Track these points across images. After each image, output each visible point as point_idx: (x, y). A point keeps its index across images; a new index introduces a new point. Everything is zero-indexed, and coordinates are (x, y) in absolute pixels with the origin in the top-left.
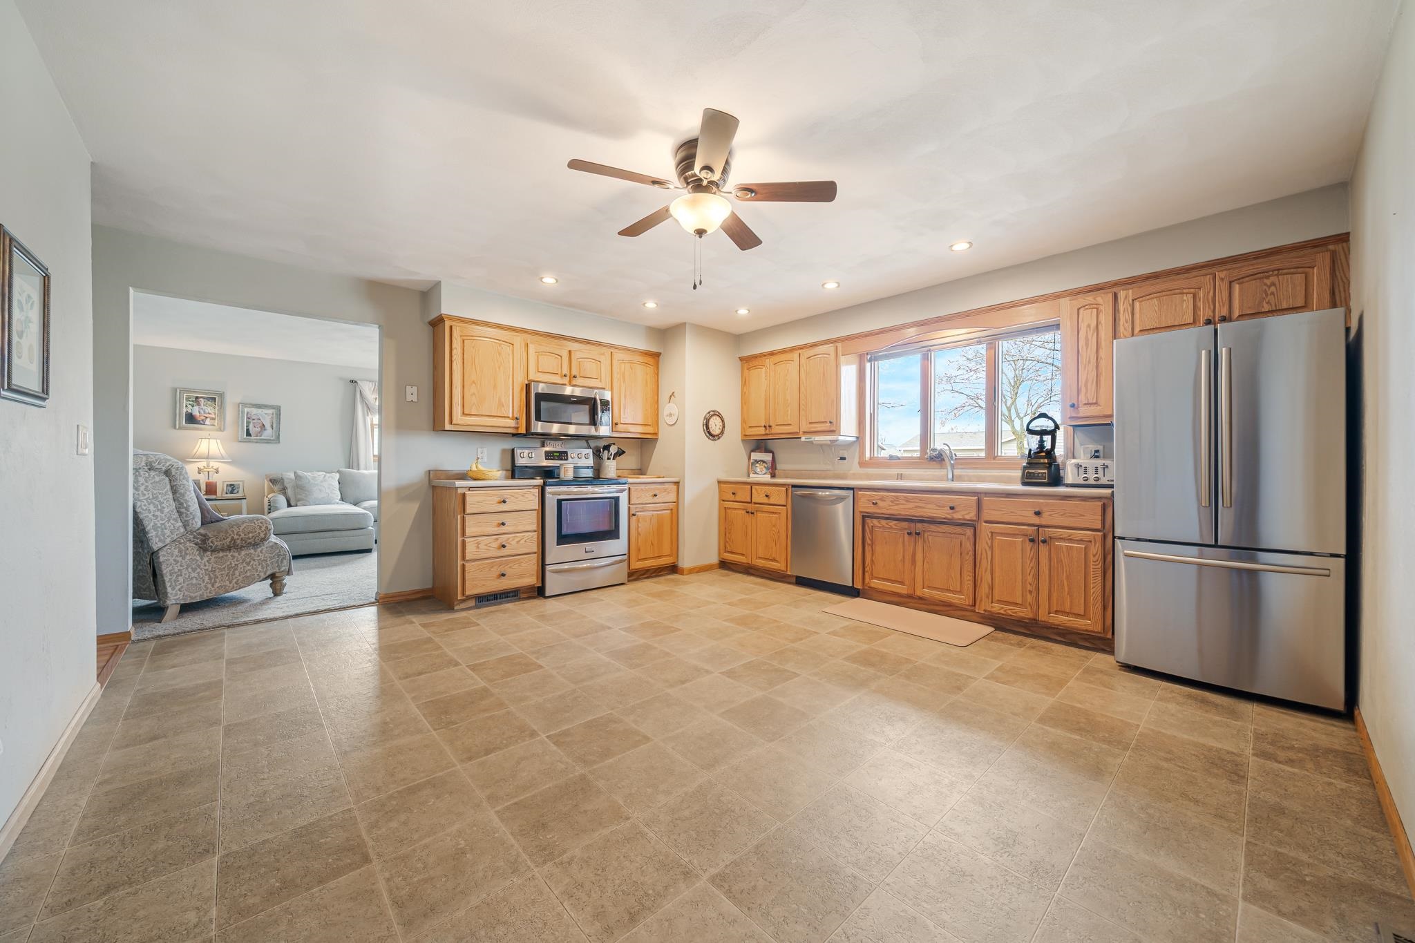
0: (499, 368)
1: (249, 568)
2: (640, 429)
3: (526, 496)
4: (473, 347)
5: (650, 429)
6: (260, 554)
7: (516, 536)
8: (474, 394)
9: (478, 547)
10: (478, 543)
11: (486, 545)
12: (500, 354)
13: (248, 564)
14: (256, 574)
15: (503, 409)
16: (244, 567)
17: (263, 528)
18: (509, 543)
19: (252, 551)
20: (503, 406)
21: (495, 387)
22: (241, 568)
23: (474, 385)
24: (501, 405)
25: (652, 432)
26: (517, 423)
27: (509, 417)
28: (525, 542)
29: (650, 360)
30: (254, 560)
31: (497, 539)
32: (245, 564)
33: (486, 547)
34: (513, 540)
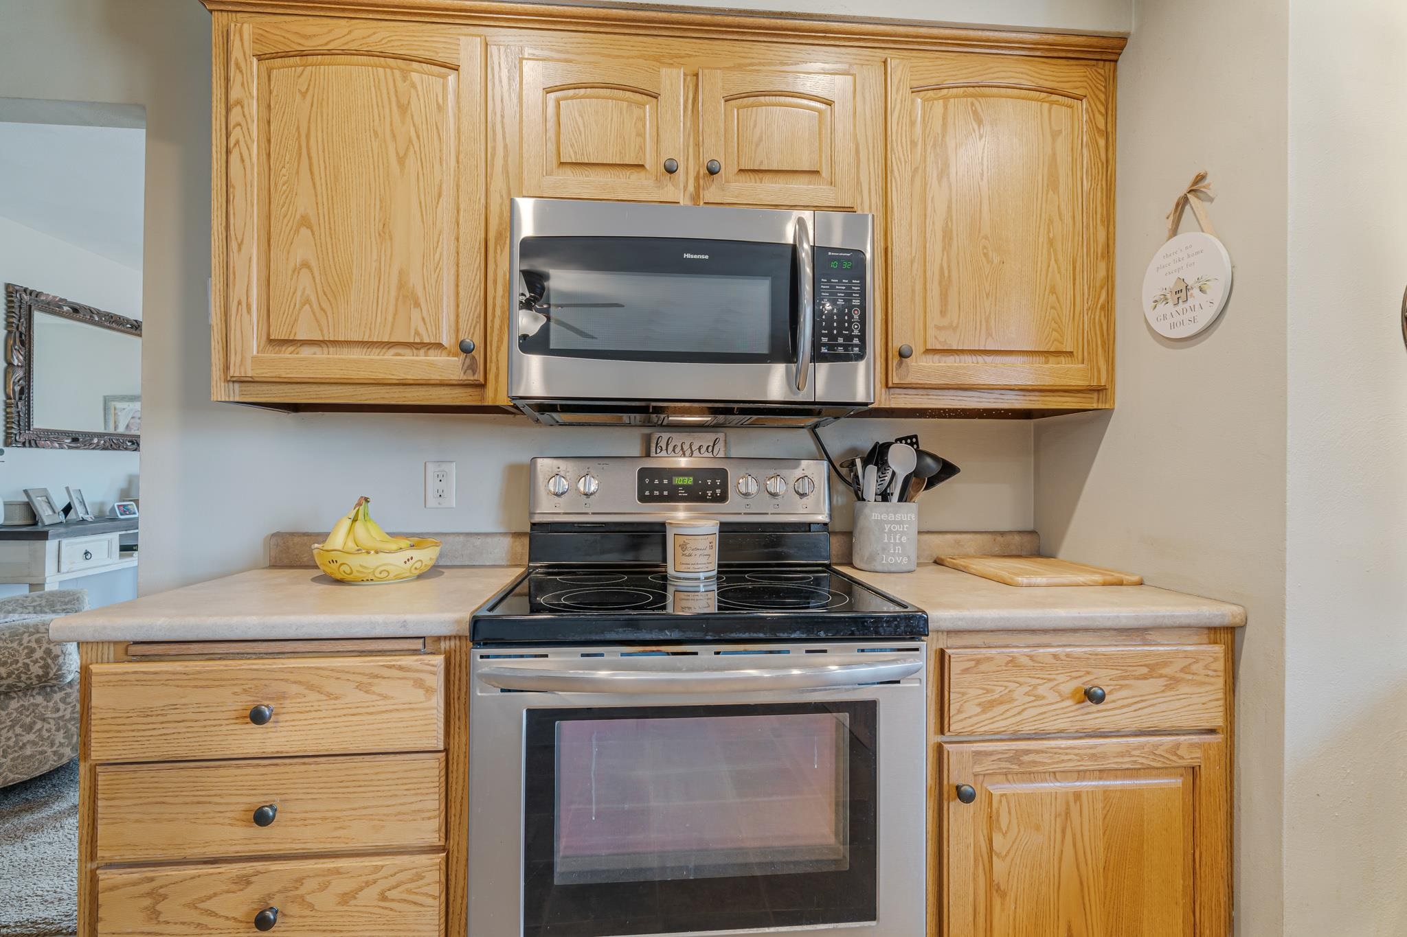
0: (401, 161)
1: (32, 737)
2: (1021, 372)
3: (381, 687)
4: (304, 95)
5: (1071, 373)
6: (62, 706)
7: (337, 872)
8: (306, 265)
9: (154, 914)
10: (157, 896)
11: (193, 905)
12: (403, 108)
13: (29, 728)
14: (49, 751)
15: (415, 314)
16: (16, 735)
17: (39, 654)
18: (301, 901)
19: (39, 699)
20: (417, 304)
21: (385, 232)
22: (9, 739)
23: (304, 231)
24: (408, 297)
25: (1080, 382)
26: (472, 368)
27: (439, 346)
28: (384, 898)
29: (1072, 76)
30: (44, 720)
31: (245, 881)
32: (18, 730)
33: (193, 916)
34: (324, 887)
